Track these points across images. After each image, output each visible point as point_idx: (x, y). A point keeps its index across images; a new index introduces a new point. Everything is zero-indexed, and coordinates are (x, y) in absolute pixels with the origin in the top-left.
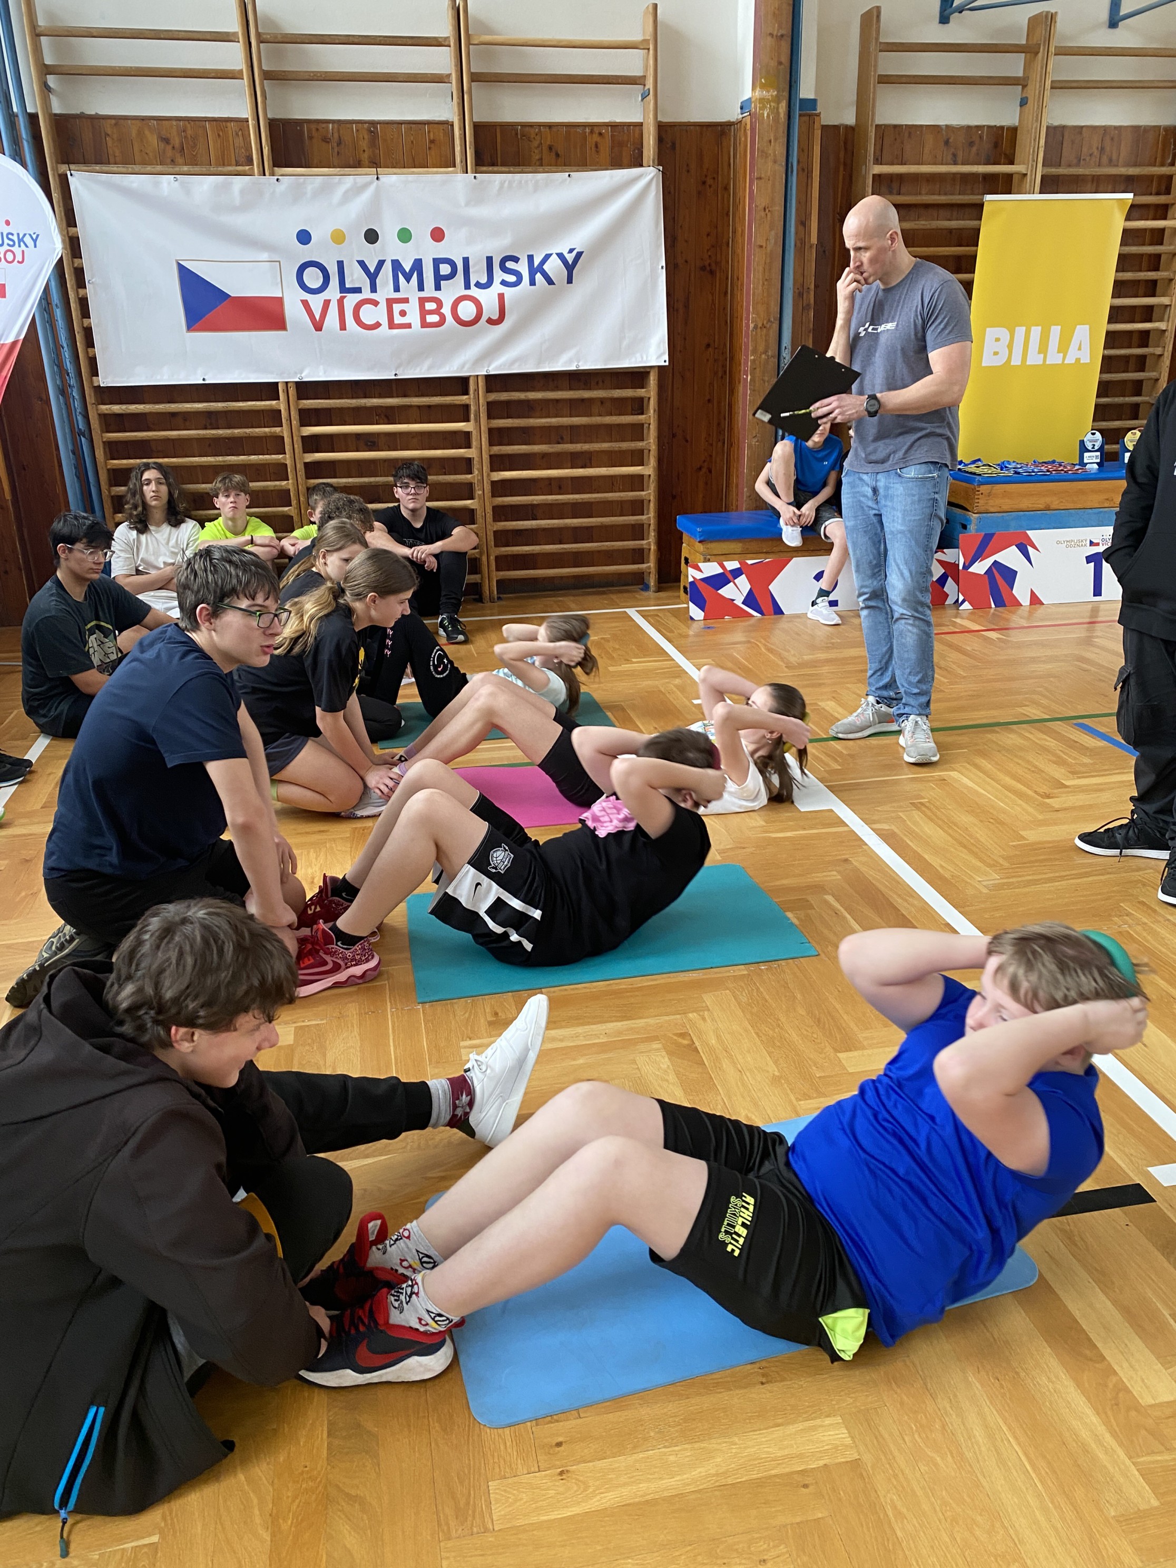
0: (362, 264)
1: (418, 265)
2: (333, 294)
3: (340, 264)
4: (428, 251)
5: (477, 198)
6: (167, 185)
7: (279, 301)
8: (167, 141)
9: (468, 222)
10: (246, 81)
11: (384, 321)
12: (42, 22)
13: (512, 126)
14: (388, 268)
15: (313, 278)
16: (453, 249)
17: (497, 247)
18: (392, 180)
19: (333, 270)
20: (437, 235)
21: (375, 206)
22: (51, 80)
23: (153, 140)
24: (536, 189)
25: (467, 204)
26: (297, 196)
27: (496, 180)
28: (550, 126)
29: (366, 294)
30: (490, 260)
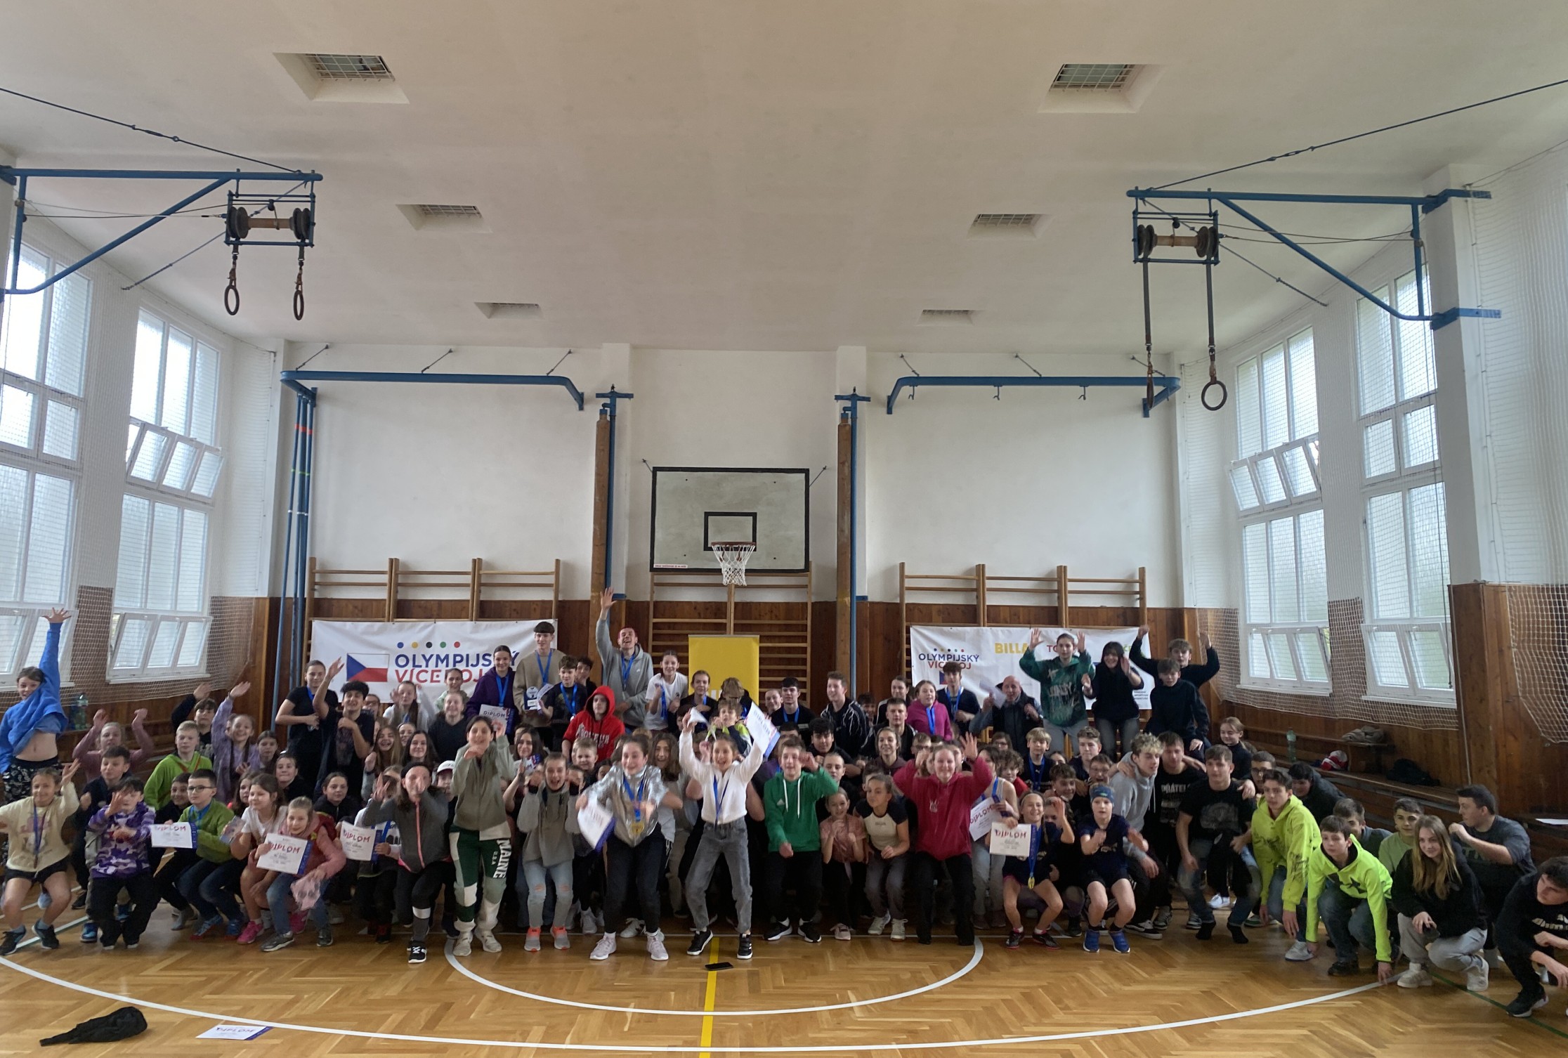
0: (424, 656)
1: (447, 657)
2: (410, 667)
3: (414, 656)
4: (451, 650)
5: (475, 631)
6: (348, 625)
7: (386, 670)
8: (356, 607)
9: (470, 640)
10: (387, 587)
11: (429, 680)
12: (317, 568)
13: (499, 602)
14: (434, 658)
15: (402, 661)
16: (463, 651)
17: (481, 650)
18: (441, 624)
19: (411, 658)
20: (457, 645)
21: (432, 632)
22: (316, 587)
23: (351, 607)
24: (502, 627)
25: (472, 633)
26: (400, 629)
27: (484, 624)
28: (515, 602)
29: (424, 668)
30: (478, 655)
